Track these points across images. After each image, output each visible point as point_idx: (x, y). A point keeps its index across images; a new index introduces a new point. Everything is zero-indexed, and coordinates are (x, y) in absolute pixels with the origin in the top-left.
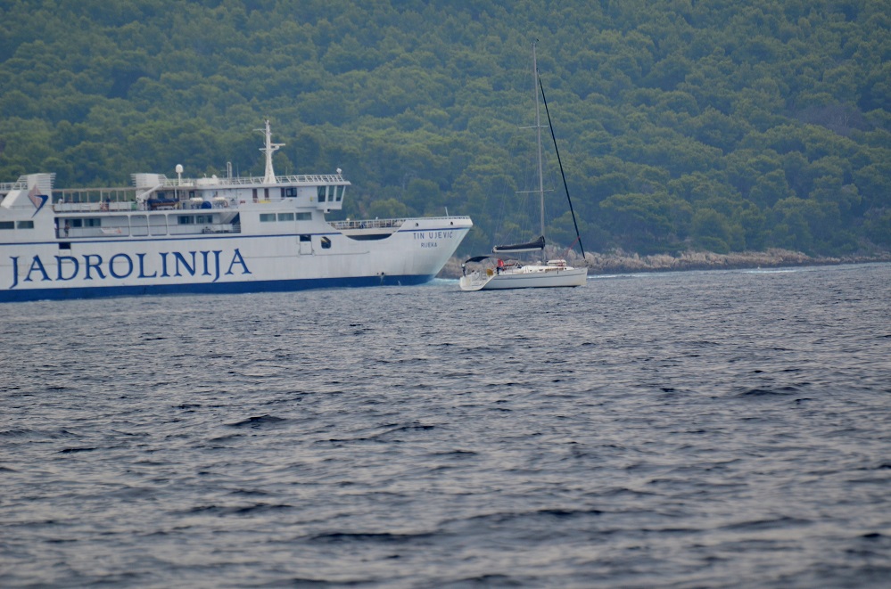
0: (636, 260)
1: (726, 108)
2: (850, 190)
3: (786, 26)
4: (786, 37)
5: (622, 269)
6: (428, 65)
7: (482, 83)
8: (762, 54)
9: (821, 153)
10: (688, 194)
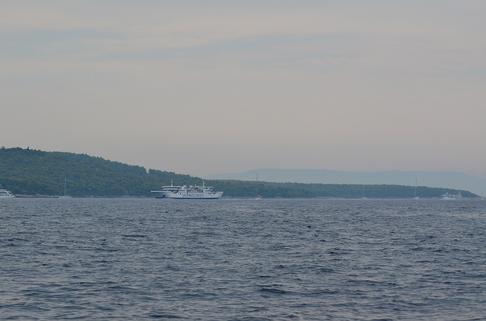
0: (48, 196)
1: (58, 177)
2: (74, 188)
3: (66, 167)
4: (66, 169)
5: (47, 197)
6: (20, 170)
7: (27, 172)
8: (63, 170)
9: (70, 183)
10: (55, 188)
